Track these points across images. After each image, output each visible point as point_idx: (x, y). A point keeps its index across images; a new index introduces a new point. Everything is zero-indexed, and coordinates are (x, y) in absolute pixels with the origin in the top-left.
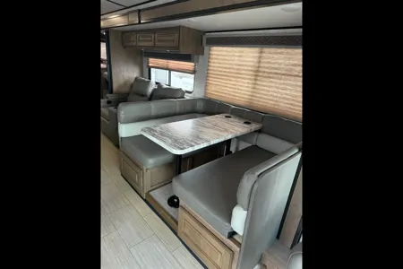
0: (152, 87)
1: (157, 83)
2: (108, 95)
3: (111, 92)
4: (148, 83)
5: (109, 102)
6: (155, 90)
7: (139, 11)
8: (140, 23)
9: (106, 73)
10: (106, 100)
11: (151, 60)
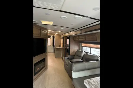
0: (84, 53)
1: (85, 52)
2: (68, 56)
3: (69, 55)
4: (82, 52)
5: (68, 58)
6: (84, 55)
7: (81, 30)
8: (81, 33)
9: (68, 47)
10: (67, 57)
11: (83, 44)
